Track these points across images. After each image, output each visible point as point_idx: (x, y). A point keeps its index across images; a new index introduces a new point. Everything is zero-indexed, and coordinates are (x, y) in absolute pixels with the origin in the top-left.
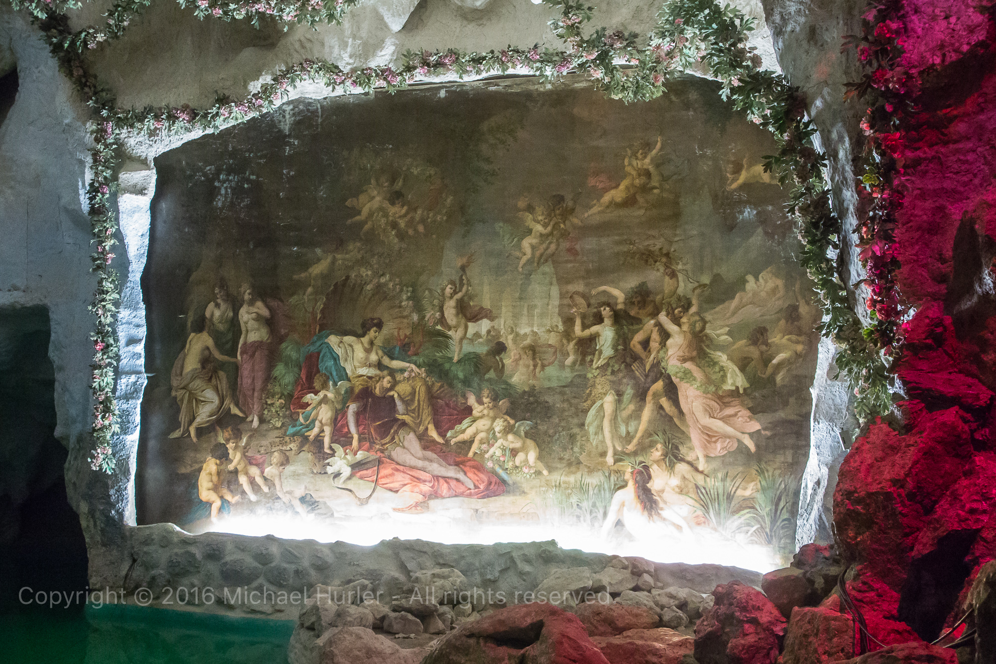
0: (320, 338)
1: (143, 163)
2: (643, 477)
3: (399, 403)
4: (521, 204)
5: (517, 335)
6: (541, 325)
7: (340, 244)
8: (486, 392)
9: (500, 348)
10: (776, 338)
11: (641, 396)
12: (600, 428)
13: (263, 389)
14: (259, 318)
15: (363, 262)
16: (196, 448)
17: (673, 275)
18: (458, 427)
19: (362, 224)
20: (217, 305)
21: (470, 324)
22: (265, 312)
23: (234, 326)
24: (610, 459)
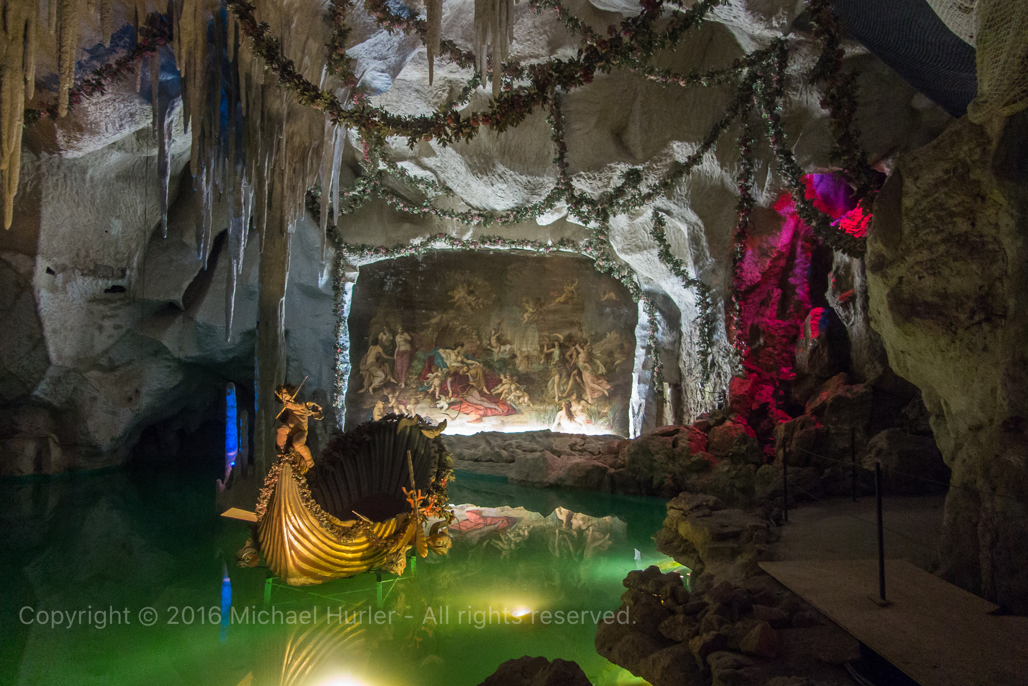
0: (435, 350)
1: (354, 268)
2: (569, 406)
3: (470, 377)
4: (524, 299)
5: (521, 351)
6: (531, 348)
7: (445, 311)
8: (508, 374)
9: (514, 356)
10: (616, 355)
11: (569, 376)
12: (553, 388)
13: (407, 371)
14: (406, 340)
15: (455, 319)
16: (372, 397)
17: (581, 331)
18: (496, 388)
19: (455, 303)
20: (385, 334)
21: (502, 347)
22: (409, 338)
23: (393, 344)
24: (556, 400)
